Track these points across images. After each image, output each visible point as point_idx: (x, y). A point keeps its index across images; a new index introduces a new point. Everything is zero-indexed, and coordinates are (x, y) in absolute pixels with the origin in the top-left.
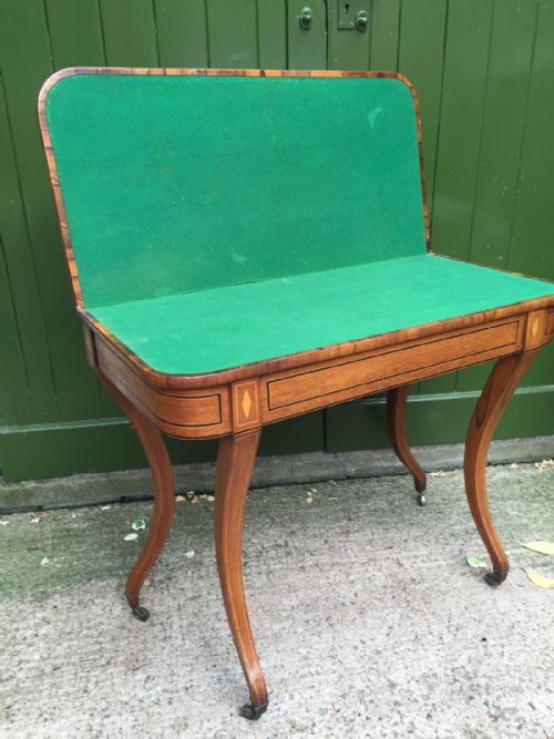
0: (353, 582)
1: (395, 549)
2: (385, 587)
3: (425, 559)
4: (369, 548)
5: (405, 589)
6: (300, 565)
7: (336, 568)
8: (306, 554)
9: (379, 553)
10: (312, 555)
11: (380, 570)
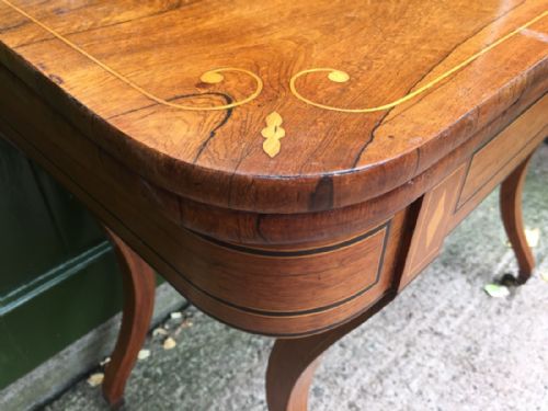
0: (420, 393)
1: (417, 315)
2: (454, 378)
3: (452, 311)
4: (391, 328)
5: (474, 370)
6: (345, 403)
7: (387, 382)
8: (339, 380)
9: (406, 330)
10: (345, 377)
11: (430, 356)
